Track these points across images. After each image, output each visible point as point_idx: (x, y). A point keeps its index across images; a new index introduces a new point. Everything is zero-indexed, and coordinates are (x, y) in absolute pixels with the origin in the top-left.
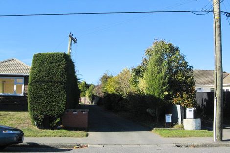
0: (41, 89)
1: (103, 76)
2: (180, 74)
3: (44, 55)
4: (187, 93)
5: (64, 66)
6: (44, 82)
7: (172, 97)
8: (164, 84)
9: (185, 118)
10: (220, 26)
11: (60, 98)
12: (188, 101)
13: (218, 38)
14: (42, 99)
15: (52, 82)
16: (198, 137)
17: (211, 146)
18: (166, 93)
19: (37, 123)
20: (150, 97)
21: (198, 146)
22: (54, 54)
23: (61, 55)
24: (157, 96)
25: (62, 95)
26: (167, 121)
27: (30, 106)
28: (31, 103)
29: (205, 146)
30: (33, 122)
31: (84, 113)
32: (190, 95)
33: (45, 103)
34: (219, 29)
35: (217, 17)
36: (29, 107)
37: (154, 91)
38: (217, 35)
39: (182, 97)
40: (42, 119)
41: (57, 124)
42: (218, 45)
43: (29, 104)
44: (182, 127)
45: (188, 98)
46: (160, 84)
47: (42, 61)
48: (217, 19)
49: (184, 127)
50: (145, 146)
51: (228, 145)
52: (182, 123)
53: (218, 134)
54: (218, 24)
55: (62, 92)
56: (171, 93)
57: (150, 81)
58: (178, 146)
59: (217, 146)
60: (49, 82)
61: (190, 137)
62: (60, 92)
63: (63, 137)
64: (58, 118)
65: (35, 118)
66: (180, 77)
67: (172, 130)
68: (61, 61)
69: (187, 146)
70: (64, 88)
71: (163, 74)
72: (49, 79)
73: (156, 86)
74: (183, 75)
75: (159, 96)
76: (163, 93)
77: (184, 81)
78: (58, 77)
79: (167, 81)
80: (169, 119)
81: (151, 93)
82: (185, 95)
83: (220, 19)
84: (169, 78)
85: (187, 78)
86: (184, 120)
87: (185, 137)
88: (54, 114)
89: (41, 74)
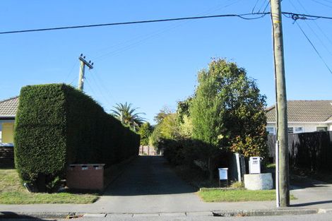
0: (31, 136)
1: (159, 114)
2: (243, 109)
3: (35, 87)
4: (252, 136)
5: (62, 102)
6: (35, 126)
7: (230, 141)
8: (216, 124)
9: (248, 172)
10: (281, 35)
11: (57, 148)
12: (254, 147)
13: (277, 53)
14: (32, 150)
15: (46, 125)
16: (258, 200)
17: (270, 213)
18: (221, 137)
19: (28, 184)
20: (199, 143)
21: (249, 215)
22: (48, 86)
23: (58, 86)
24: (208, 142)
25: (60, 143)
26: (221, 178)
27: (17, 161)
28: (18, 157)
29: (260, 214)
30: (23, 183)
31: (97, 168)
32: (256, 139)
33: (38, 156)
34: (279, 39)
35: (275, 21)
36: (15, 162)
37: (202, 133)
38: (276, 48)
39: (244, 142)
40: (34, 178)
41: (55, 184)
42: (278, 62)
43: (16, 158)
44: (243, 186)
45: (253, 143)
46: (210, 124)
47: (32, 97)
48: (276, 24)
49: (246, 187)
50: (167, 214)
51: (297, 212)
52: (242, 180)
53: (283, 196)
54: (277, 31)
55: (61, 140)
56: (227, 137)
57: (197, 119)
58: (215, 215)
59: (280, 214)
60: (42, 126)
61: (246, 200)
62: (57, 140)
63: (59, 203)
64: (56, 176)
65: (25, 177)
66: (242, 113)
67: (227, 190)
68: (57, 96)
69: (232, 215)
70: (63, 133)
71: (214, 109)
72: (41, 121)
73: (205, 127)
74: (247, 109)
75: (210, 141)
76: (216, 137)
77: (249, 117)
78: (54, 119)
79: (220, 119)
80: (224, 174)
81: (200, 138)
82: (249, 139)
83: (280, 24)
84: (223, 115)
85: (252, 114)
86: (245, 176)
87: (238, 201)
88: (51, 170)
89: (30, 114)
